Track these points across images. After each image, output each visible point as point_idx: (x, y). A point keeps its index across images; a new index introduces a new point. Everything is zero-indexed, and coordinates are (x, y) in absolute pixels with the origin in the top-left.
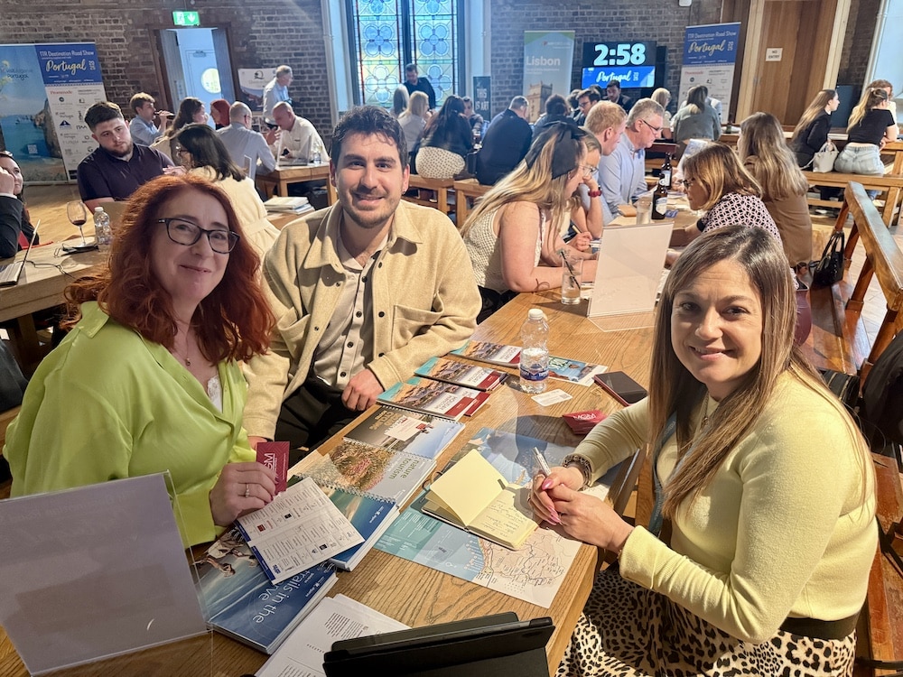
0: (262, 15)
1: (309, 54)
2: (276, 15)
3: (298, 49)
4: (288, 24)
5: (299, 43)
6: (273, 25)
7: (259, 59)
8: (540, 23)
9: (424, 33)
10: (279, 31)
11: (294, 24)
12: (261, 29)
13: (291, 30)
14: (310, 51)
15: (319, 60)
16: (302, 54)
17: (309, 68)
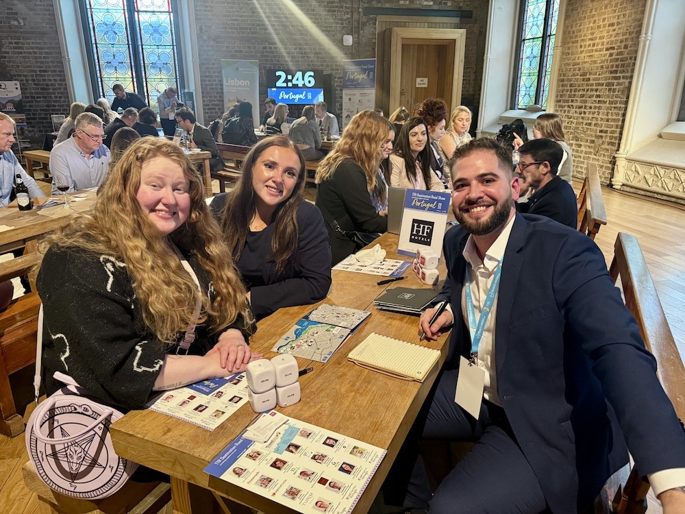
0: (10, 40)
1: (51, 71)
2: (22, 41)
3: (43, 67)
4: (32, 48)
5: (42, 62)
6: (19, 48)
7: (10, 74)
8: (238, 54)
9: (151, 58)
10: (24, 53)
11: (37, 48)
12: (10, 51)
13: (35, 53)
14: (52, 69)
15: (61, 76)
16: (46, 71)
17: (53, 82)
